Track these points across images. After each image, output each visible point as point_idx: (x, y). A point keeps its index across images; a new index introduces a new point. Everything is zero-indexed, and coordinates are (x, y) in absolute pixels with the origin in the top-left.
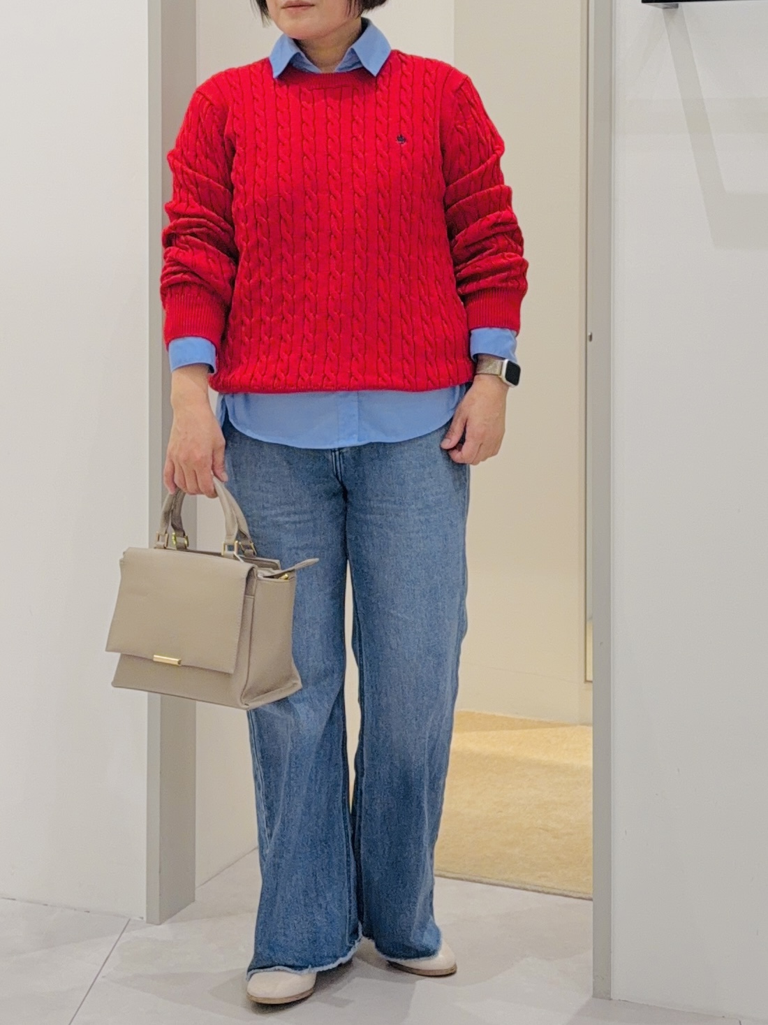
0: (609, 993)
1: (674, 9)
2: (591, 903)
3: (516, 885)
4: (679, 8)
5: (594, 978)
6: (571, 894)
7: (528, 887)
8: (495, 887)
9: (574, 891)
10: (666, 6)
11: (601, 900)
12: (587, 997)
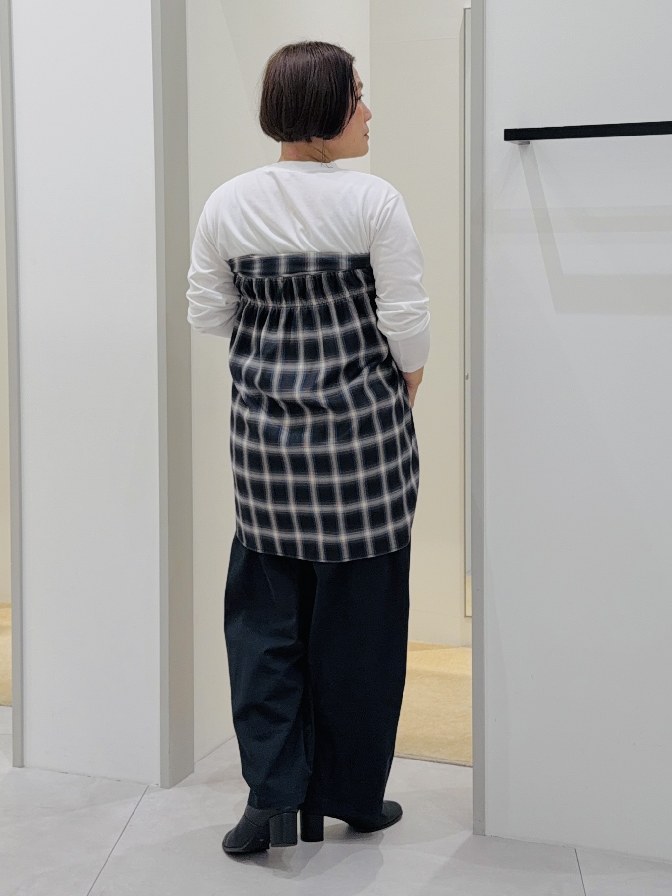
0: (484, 831)
1: (526, 145)
3: (418, 758)
4: (530, 145)
5: (473, 821)
6: (457, 763)
7: (426, 759)
8: (403, 759)
9: (458, 761)
10: (520, 143)
11: (478, 767)
12: (469, 833)
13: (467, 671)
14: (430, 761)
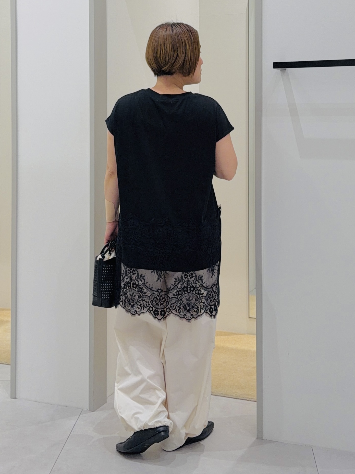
0: (262, 437)
2: (256, 403)
3: (226, 396)
7: (230, 396)
8: (218, 397)
11: (259, 401)
12: (254, 439)
13: (253, 347)
14: (233, 398)
